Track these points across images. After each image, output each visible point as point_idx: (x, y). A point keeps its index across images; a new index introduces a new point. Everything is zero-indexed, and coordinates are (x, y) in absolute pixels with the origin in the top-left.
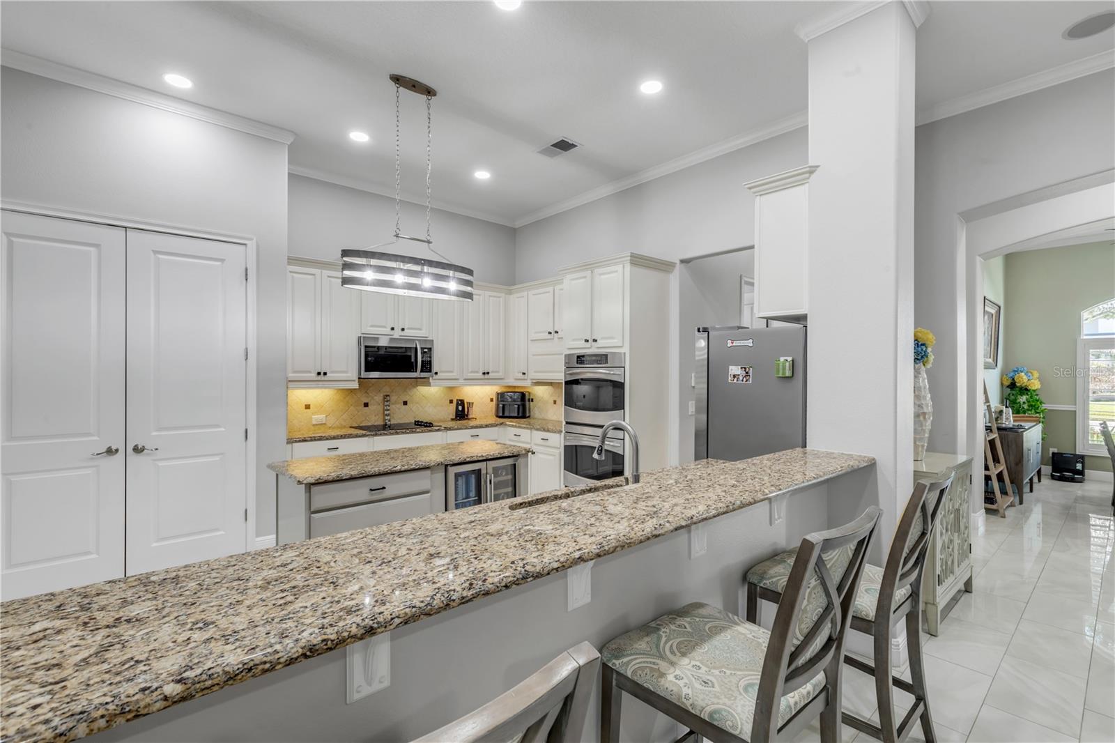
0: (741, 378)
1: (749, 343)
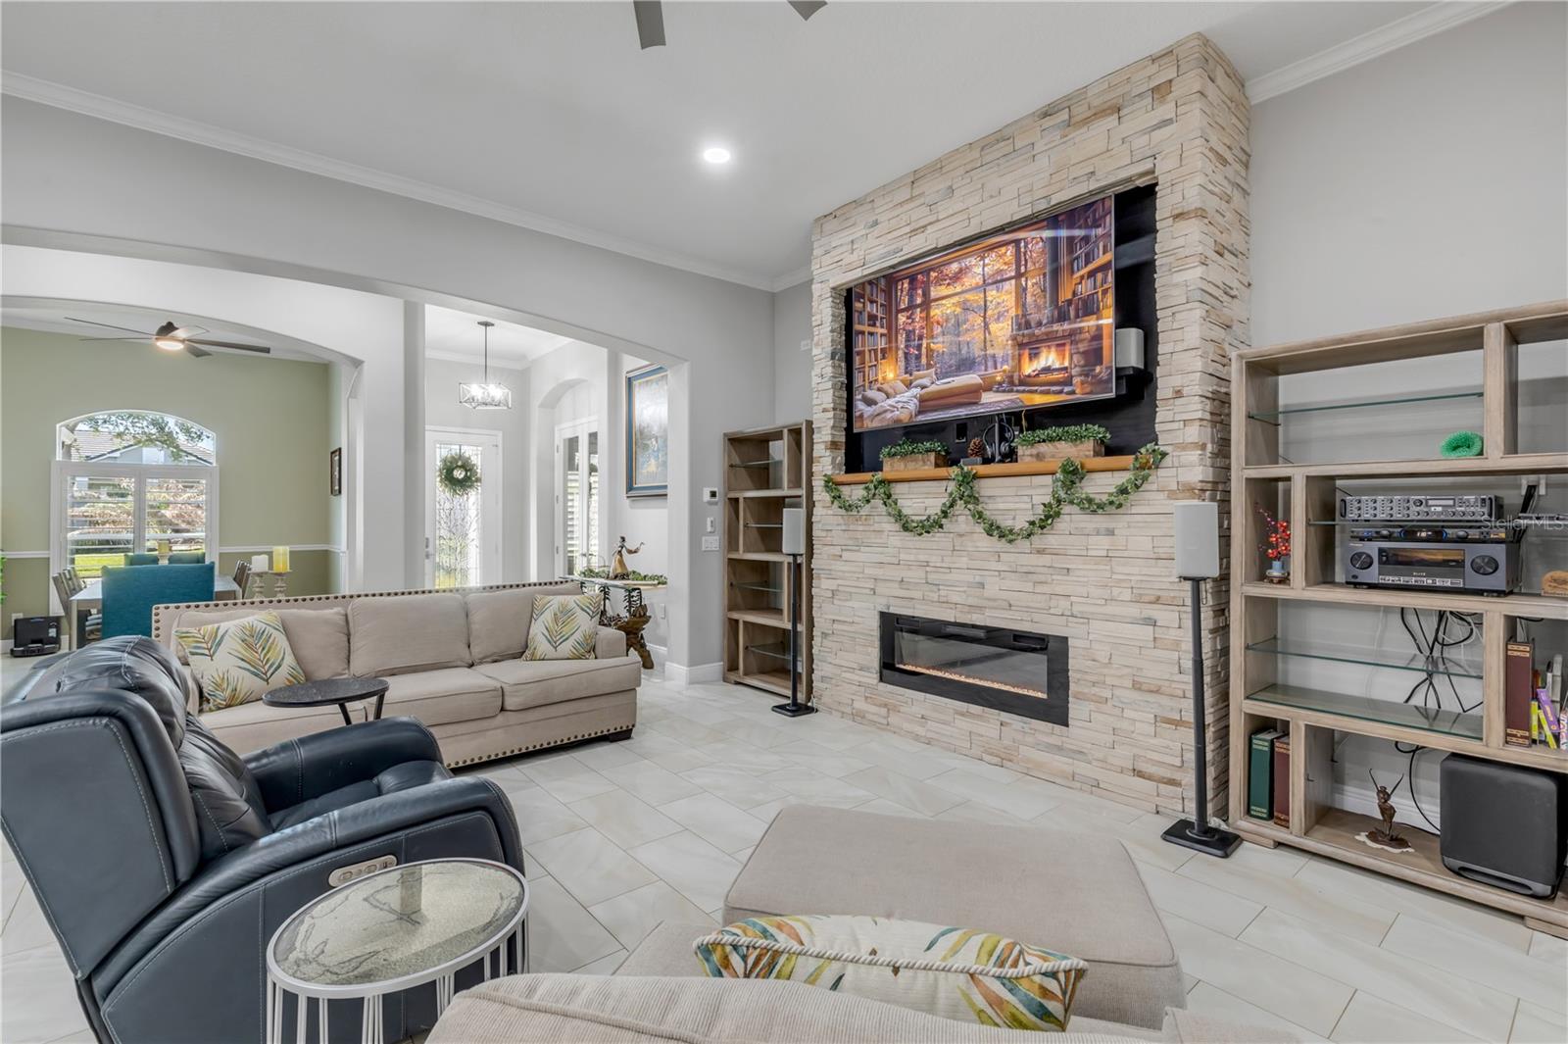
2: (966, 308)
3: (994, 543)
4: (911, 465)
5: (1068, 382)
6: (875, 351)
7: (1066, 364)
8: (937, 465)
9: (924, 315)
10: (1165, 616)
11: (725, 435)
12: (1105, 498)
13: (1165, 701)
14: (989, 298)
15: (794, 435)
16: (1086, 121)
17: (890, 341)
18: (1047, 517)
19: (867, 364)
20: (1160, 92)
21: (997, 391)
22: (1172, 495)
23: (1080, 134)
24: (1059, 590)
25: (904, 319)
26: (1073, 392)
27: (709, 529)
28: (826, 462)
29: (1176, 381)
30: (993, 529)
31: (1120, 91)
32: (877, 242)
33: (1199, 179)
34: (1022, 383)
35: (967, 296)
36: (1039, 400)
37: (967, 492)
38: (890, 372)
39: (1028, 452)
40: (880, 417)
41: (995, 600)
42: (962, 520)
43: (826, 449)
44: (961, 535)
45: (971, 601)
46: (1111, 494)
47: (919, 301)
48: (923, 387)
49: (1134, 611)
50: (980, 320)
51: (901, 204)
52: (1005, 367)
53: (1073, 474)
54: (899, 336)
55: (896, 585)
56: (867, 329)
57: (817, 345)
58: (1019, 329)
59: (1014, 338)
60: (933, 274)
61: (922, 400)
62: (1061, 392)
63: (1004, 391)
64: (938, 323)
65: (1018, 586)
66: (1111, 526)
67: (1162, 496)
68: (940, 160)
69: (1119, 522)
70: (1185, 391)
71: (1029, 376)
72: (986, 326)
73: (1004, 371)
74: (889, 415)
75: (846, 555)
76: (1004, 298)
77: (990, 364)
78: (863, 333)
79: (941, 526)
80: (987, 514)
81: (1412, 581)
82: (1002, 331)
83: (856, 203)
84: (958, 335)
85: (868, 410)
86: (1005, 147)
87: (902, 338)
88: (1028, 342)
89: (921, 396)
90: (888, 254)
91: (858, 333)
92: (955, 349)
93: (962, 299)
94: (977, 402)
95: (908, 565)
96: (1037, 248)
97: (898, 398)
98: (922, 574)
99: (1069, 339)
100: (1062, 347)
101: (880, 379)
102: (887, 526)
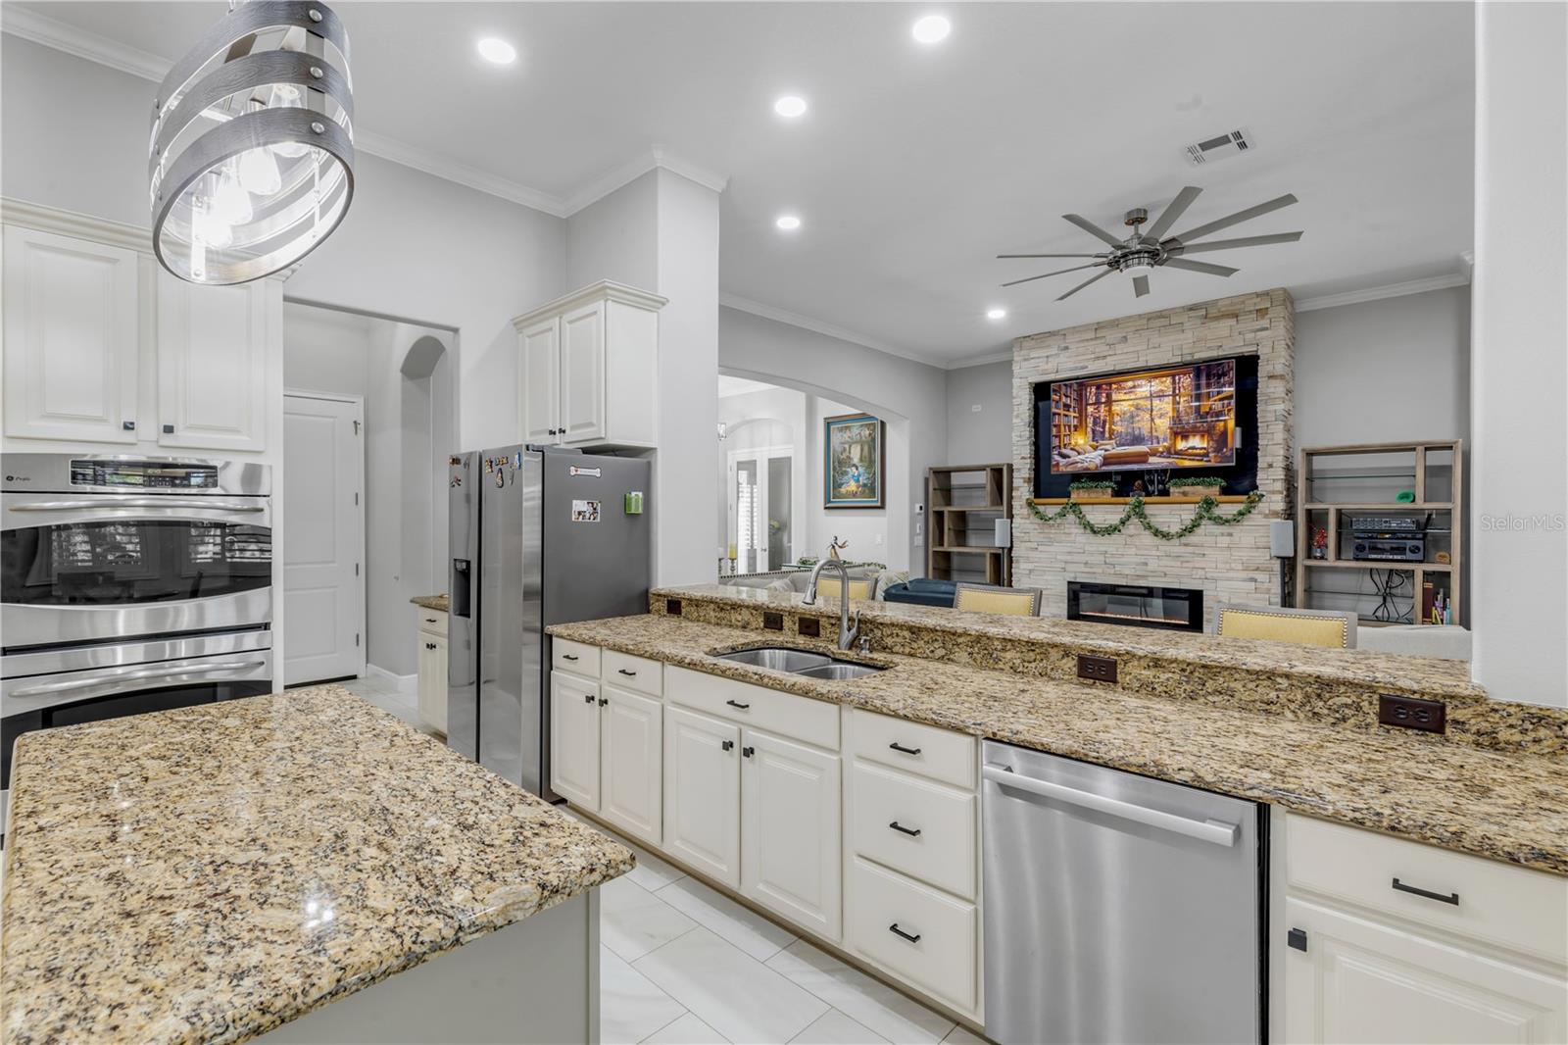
0: (588, 515)
1: (597, 472)
2: (1138, 408)
3: (1157, 541)
4: (1093, 495)
5: (1206, 455)
6: (1069, 426)
7: (1205, 445)
8: (1112, 496)
9: (1107, 408)
10: (1261, 576)
11: (930, 469)
12: (1230, 517)
14: (1154, 405)
15: (996, 474)
16: (1217, 318)
17: (1081, 421)
18: (1194, 526)
19: (1063, 433)
20: (1261, 313)
21: (1160, 456)
22: (1266, 516)
23: (1213, 324)
24: (1198, 565)
25: (1092, 409)
26: (1209, 461)
27: (918, 531)
28: (1023, 491)
29: (1269, 459)
30: (1157, 533)
31: (1238, 307)
32: (1066, 360)
33: (1283, 361)
34: (1175, 454)
35: (1139, 401)
36: (1187, 463)
37: (1138, 511)
38: (1080, 440)
39: (1177, 490)
40: (1073, 466)
41: (1155, 572)
42: (1134, 526)
43: (1025, 482)
44: (1131, 536)
45: (1138, 573)
46: (1234, 515)
47: (1103, 400)
48: (1106, 450)
49: (1244, 574)
50: (1148, 416)
51: (1087, 340)
52: (1165, 444)
53: (1209, 504)
54: (1088, 419)
55: (1082, 565)
56: (1062, 412)
57: (1017, 416)
58: (1175, 424)
59: (1171, 428)
60: (1114, 386)
61: (1105, 458)
62: (1202, 460)
63: (1164, 457)
64: (1118, 414)
67: (1260, 516)
68: (1118, 320)
69: (1236, 530)
70: (1274, 465)
71: (1181, 450)
72: (1152, 420)
73: (1165, 446)
74: (1079, 465)
75: (1040, 548)
76: (1165, 406)
78: (1059, 414)
79: (1119, 531)
80: (1151, 524)
81: (1384, 557)
82: (1163, 425)
83: (1052, 334)
84: (1132, 423)
86: (1164, 321)
87: (1090, 421)
88: (1180, 432)
89: (1104, 455)
90: (1076, 369)
91: (1055, 414)
92: (1130, 430)
93: (1135, 402)
94: (1145, 462)
95: (1092, 554)
96: (1186, 381)
97: (1087, 455)
98: (1102, 558)
99: (1207, 432)
100: (1203, 436)
101: (1073, 443)
102: (1077, 531)
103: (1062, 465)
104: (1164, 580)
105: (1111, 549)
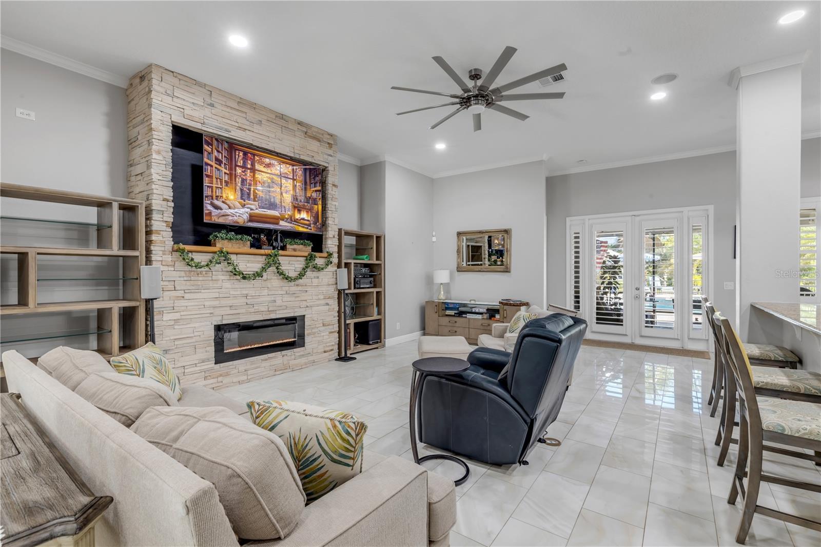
2: (272, 181)
3: (280, 283)
4: (237, 246)
5: (309, 225)
6: (221, 180)
7: (309, 219)
9: (252, 174)
10: (330, 302)
13: (331, 327)
14: (282, 182)
17: (231, 179)
18: (304, 272)
19: (214, 185)
20: (330, 145)
21: (286, 221)
24: (303, 299)
25: (240, 171)
26: (311, 229)
28: (165, 235)
30: (284, 277)
34: (295, 221)
35: (273, 176)
36: (301, 229)
37: (272, 261)
38: (231, 195)
40: (224, 218)
41: (281, 306)
42: (270, 272)
43: (166, 226)
45: (270, 309)
46: (324, 265)
47: (249, 166)
48: (252, 209)
49: (323, 302)
50: (279, 190)
51: (231, 108)
52: (289, 213)
53: (310, 257)
54: (237, 179)
55: (228, 308)
56: (213, 164)
58: (294, 200)
59: (292, 203)
60: (257, 158)
61: (251, 216)
62: (308, 228)
63: (288, 222)
64: (260, 182)
65: (289, 299)
66: (318, 275)
69: (321, 274)
71: (297, 219)
72: (281, 194)
73: (289, 215)
74: (230, 218)
76: (289, 185)
77: (283, 209)
78: (212, 166)
79: (261, 277)
82: (288, 198)
84: (269, 192)
85: (215, 212)
87: (239, 180)
88: (297, 206)
89: (250, 213)
90: (221, 128)
91: (207, 164)
92: (268, 197)
93: (271, 176)
94: (277, 224)
95: (235, 297)
96: (299, 171)
97: (236, 210)
98: (244, 300)
99: (309, 211)
100: (307, 212)
101: (224, 196)
102: (223, 277)
103: (212, 214)
104: (285, 311)
105: (251, 292)
